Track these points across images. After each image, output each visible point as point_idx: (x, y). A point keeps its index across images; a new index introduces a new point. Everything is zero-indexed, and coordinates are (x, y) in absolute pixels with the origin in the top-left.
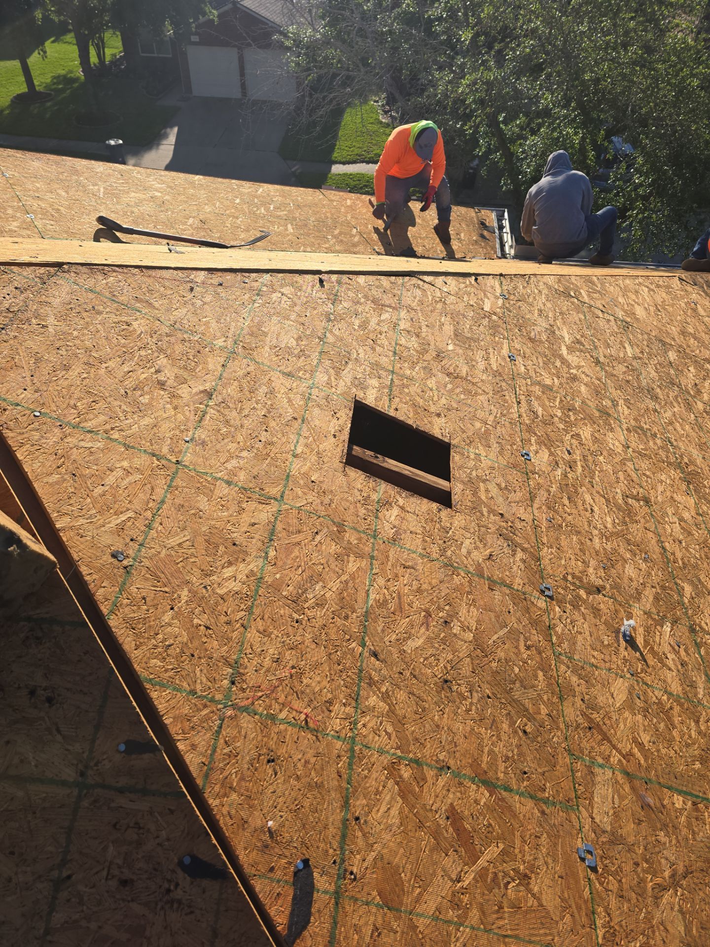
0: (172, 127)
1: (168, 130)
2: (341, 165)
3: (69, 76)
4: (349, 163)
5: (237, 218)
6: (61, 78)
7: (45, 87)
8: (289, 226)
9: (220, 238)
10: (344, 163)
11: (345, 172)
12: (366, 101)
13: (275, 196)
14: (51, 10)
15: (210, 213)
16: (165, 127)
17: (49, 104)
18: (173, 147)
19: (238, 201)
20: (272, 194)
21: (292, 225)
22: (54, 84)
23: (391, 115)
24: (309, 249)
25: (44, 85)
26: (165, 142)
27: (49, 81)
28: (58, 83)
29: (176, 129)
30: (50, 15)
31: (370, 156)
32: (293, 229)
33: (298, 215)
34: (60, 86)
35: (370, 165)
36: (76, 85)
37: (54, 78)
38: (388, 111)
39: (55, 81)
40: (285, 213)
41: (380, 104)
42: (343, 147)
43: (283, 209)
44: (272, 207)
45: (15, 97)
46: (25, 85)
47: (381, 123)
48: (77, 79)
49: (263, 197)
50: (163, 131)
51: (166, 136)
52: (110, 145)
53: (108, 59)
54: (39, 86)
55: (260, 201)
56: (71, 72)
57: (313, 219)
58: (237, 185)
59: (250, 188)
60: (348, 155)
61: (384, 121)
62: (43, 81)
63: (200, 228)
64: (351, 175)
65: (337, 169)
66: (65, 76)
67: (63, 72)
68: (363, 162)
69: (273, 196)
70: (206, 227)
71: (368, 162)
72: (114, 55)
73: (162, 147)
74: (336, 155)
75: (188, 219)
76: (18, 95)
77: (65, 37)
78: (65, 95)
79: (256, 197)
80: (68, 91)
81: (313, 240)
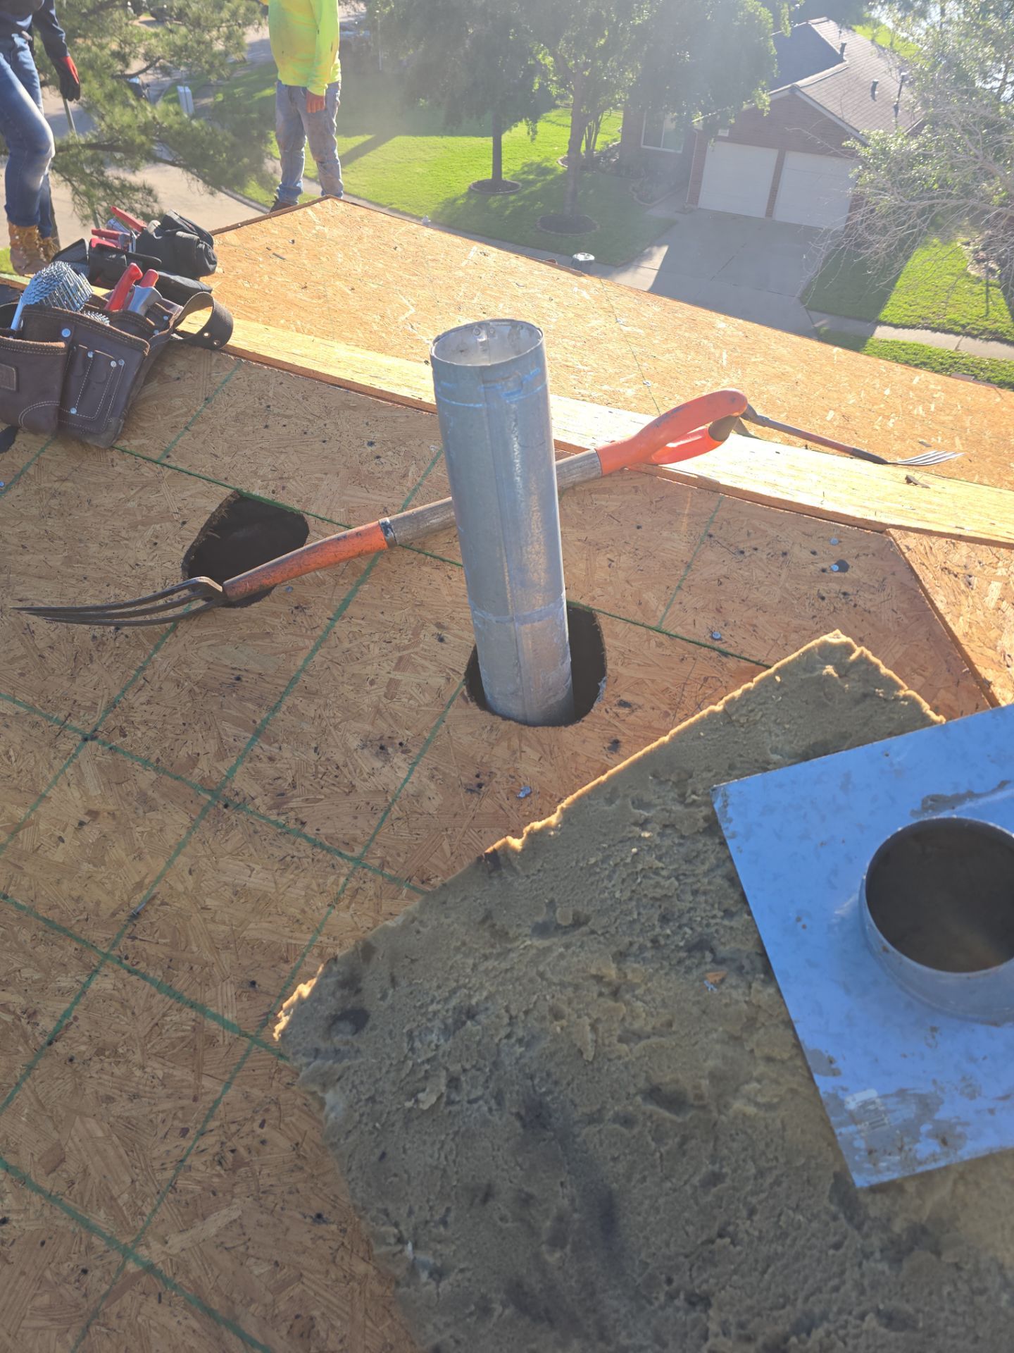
0: (660, 245)
1: (655, 249)
2: (892, 329)
3: (544, 165)
4: (904, 327)
5: (888, 418)
6: (534, 167)
7: (513, 176)
8: (957, 441)
9: (868, 445)
10: (896, 326)
11: (895, 339)
12: (947, 240)
13: (936, 391)
14: (551, 80)
15: (853, 405)
16: (651, 245)
17: (512, 198)
18: (656, 272)
19: (887, 392)
20: (932, 386)
21: (961, 438)
22: (524, 173)
23: (986, 266)
24: (986, 481)
25: (512, 173)
26: (645, 264)
27: (518, 168)
28: (528, 173)
29: (665, 249)
30: (548, 86)
31: (941, 321)
32: (963, 444)
33: (968, 424)
34: (531, 177)
35: (938, 333)
36: (550, 177)
37: (525, 165)
38: (983, 260)
39: (526, 169)
40: (951, 418)
41: (971, 248)
42: (901, 304)
43: (948, 412)
44: (933, 407)
45: (475, 185)
46: (490, 171)
47: (968, 275)
48: (553, 170)
49: (921, 390)
50: (647, 250)
51: (649, 256)
52: (577, 261)
53: (598, 147)
54: (506, 173)
55: (917, 396)
56: (547, 160)
57: (989, 433)
58: (885, 368)
59: (902, 374)
60: (905, 315)
61: (973, 273)
62: (511, 167)
63: (843, 428)
64: (904, 344)
65: (882, 333)
66: (539, 165)
67: (537, 159)
68: (927, 328)
69: (934, 390)
70: (849, 426)
71: (935, 330)
72: (606, 143)
73: (641, 271)
74: (886, 313)
75: (827, 411)
76: (479, 182)
77: (548, 114)
78: (534, 188)
79: (911, 388)
80: (539, 185)
81: (992, 467)
